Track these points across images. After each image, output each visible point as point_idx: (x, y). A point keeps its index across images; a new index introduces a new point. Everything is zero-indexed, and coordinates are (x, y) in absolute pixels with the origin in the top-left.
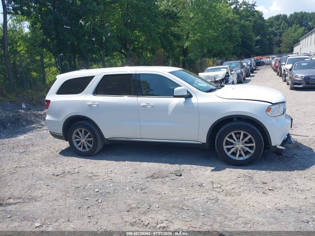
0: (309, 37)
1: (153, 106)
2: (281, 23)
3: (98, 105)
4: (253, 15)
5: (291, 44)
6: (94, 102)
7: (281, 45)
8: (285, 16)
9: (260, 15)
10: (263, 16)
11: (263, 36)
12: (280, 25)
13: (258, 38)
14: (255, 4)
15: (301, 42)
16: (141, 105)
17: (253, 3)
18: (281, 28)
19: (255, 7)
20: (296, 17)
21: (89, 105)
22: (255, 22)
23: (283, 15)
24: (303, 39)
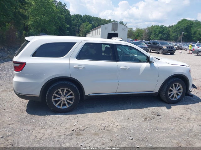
0: (96, 30)
1: (129, 69)
2: (79, 20)
3: (84, 68)
4: (65, 12)
5: (85, 32)
6: (80, 65)
7: (80, 32)
8: (81, 16)
9: (68, 13)
10: (70, 13)
11: (71, 25)
12: (78, 20)
13: (68, 26)
14: (66, 5)
15: (91, 32)
16: (121, 68)
17: (65, 4)
18: (79, 22)
19: (66, 7)
20: (87, 17)
21: (75, 68)
22: (66, 16)
23: (80, 15)
24: (92, 31)
